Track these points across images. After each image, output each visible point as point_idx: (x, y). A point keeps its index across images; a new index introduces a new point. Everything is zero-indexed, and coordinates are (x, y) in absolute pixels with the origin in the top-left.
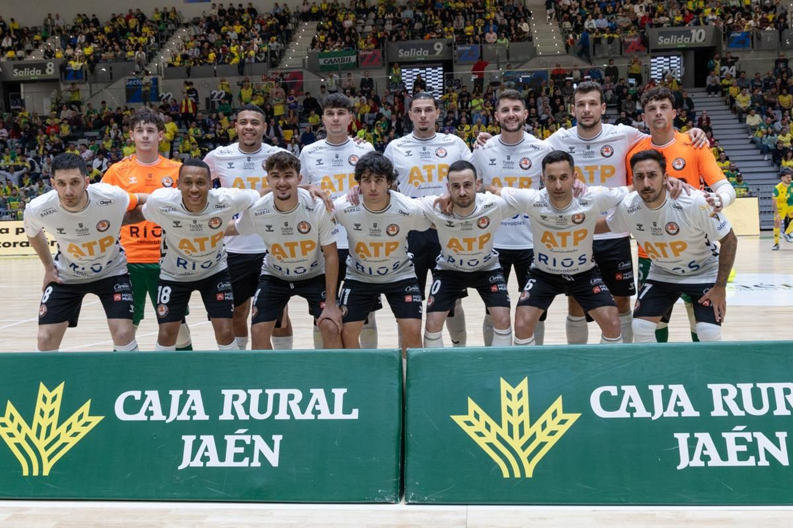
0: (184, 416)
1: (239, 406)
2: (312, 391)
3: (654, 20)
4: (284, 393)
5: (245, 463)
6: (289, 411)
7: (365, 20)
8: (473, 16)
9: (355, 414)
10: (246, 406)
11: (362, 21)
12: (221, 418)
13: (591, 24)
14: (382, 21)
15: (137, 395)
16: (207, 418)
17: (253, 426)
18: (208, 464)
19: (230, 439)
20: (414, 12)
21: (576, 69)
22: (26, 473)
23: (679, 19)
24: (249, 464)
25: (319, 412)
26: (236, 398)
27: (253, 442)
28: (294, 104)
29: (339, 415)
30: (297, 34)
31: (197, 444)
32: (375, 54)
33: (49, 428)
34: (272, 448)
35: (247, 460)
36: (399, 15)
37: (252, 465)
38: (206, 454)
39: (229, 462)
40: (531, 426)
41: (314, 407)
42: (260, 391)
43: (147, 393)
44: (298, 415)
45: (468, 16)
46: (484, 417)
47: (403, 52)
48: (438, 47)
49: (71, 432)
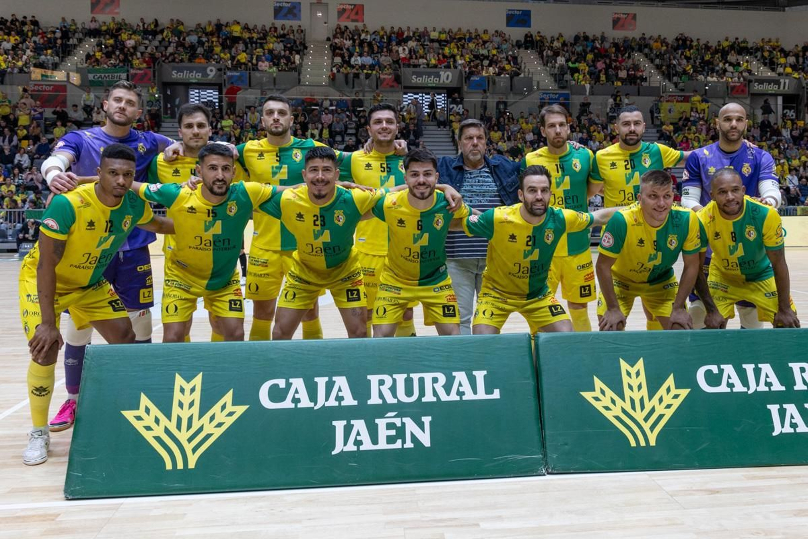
0: (332, 402)
1: (385, 390)
2: (454, 374)
3: (412, 61)
4: (428, 377)
5: (398, 445)
6: (435, 393)
7: (150, 41)
8: (254, 45)
9: (496, 394)
10: (393, 389)
11: (147, 42)
12: (369, 402)
13: (357, 60)
14: (167, 43)
15: (282, 383)
16: (355, 403)
17: (402, 410)
18: (362, 448)
19: (381, 423)
20: (199, 37)
21: (326, 99)
22: (169, 466)
23: (433, 62)
24: (403, 446)
25: (463, 393)
26: (382, 383)
27: (403, 424)
28: (39, 116)
29: (482, 395)
30: (78, 49)
31: (348, 429)
32: (146, 74)
33: (190, 419)
34: (423, 430)
35: (399, 441)
36: (184, 39)
37: (405, 446)
38: (359, 438)
39: (383, 445)
40: (650, 400)
41: (458, 389)
42: (405, 376)
43: (291, 380)
44: (444, 397)
45: (249, 45)
46: (609, 393)
47: (177, 73)
48: (211, 71)
49: (215, 423)
